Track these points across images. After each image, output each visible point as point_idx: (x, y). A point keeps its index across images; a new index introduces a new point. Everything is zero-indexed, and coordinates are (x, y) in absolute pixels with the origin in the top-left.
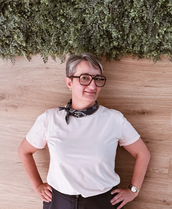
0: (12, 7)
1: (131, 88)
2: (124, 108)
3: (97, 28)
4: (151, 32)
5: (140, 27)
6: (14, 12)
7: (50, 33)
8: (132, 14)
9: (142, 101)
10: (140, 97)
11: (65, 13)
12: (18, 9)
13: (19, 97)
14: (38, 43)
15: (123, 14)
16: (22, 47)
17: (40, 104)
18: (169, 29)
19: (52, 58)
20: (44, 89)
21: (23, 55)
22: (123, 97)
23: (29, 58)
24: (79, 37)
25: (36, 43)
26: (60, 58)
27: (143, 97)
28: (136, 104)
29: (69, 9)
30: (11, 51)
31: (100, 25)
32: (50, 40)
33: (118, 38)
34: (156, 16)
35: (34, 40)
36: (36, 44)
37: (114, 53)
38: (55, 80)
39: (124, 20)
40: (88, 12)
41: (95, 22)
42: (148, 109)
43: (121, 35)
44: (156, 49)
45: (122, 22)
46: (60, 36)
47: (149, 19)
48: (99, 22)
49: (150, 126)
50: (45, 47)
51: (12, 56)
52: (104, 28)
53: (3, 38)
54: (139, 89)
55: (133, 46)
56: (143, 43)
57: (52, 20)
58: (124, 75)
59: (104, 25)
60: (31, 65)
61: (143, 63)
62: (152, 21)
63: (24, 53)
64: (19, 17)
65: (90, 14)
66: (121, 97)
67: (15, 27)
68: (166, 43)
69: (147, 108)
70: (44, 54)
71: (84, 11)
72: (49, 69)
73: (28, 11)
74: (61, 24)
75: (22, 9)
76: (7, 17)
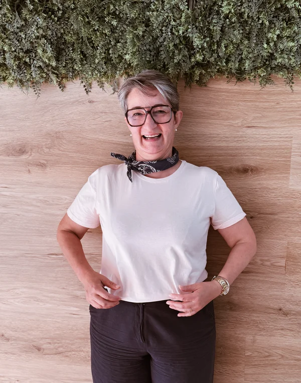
0: (32, 4)
1: (225, 130)
2: (214, 163)
3: (169, 34)
4: (255, 38)
5: (239, 30)
6: (36, 10)
7: (93, 44)
8: (225, 10)
9: (242, 151)
10: (239, 145)
11: (117, 9)
12: (42, 6)
13: (48, 150)
14: (75, 60)
15: (211, 9)
16: (50, 68)
17: (82, 161)
18: (284, 32)
19: (99, 85)
20: (87, 135)
21: (52, 80)
22: (213, 145)
23: (62, 86)
24: (140, 49)
25: (71, 60)
26: (110, 84)
27: (245, 144)
28: (234, 156)
29: (124, 4)
30: (33, 74)
31: (173, 29)
32: (94, 55)
33: (203, 48)
34: (262, 11)
35: (68, 55)
36: (72, 63)
37: (197, 72)
38: (104, 120)
39: (212, 20)
40: (154, 7)
41: (165, 23)
42: (253, 165)
43: (207, 42)
44: (264, 65)
45: (209, 23)
46: (110, 48)
47: (252, 17)
48: (173, 23)
49: (256, 191)
50: (86, 66)
51: (34, 84)
52: (181, 32)
53: (21, 54)
54: (238, 132)
55: (227, 61)
56: (243, 56)
57: (97, 21)
58: (214, 109)
59: (181, 28)
60: (66, 98)
61: (244, 89)
62: (257, 20)
63: (53, 77)
64: (45, 19)
65: (157, 11)
66: (209, 146)
67: (38, 34)
68: (280, 54)
69: (251, 161)
70: (86, 78)
71: (148, 5)
72: (95, 103)
73: (59, 9)
74: (111, 29)
75: (49, 5)
76: (26, 20)
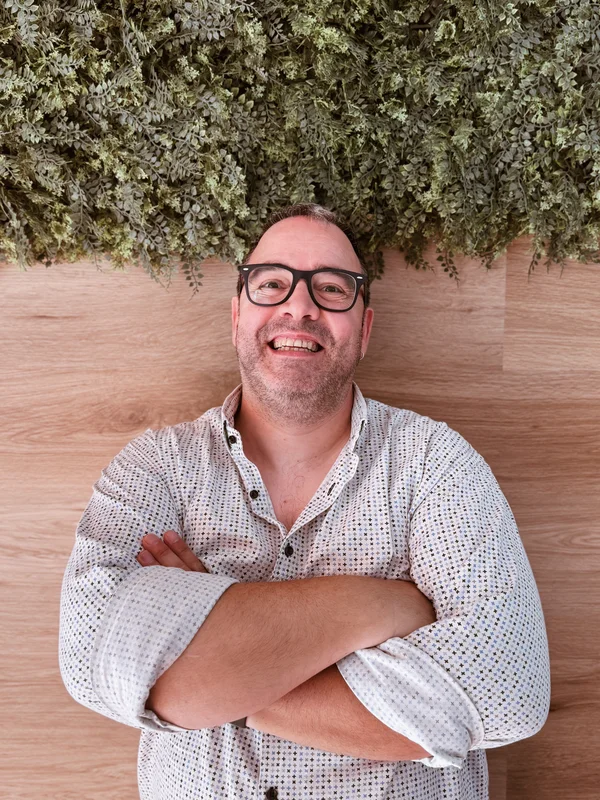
0: (196, 66)
3: (527, 143)
12: (219, 72)
16: (232, 224)
31: (539, 132)
35: (276, 193)
40: (494, 82)
41: (519, 119)
48: (539, 118)
51: (188, 258)
53: (162, 187)
64: (228, 103)
65: (502, 90)
71: (480, 78)
73: (257, 81)
74: (391, 129)
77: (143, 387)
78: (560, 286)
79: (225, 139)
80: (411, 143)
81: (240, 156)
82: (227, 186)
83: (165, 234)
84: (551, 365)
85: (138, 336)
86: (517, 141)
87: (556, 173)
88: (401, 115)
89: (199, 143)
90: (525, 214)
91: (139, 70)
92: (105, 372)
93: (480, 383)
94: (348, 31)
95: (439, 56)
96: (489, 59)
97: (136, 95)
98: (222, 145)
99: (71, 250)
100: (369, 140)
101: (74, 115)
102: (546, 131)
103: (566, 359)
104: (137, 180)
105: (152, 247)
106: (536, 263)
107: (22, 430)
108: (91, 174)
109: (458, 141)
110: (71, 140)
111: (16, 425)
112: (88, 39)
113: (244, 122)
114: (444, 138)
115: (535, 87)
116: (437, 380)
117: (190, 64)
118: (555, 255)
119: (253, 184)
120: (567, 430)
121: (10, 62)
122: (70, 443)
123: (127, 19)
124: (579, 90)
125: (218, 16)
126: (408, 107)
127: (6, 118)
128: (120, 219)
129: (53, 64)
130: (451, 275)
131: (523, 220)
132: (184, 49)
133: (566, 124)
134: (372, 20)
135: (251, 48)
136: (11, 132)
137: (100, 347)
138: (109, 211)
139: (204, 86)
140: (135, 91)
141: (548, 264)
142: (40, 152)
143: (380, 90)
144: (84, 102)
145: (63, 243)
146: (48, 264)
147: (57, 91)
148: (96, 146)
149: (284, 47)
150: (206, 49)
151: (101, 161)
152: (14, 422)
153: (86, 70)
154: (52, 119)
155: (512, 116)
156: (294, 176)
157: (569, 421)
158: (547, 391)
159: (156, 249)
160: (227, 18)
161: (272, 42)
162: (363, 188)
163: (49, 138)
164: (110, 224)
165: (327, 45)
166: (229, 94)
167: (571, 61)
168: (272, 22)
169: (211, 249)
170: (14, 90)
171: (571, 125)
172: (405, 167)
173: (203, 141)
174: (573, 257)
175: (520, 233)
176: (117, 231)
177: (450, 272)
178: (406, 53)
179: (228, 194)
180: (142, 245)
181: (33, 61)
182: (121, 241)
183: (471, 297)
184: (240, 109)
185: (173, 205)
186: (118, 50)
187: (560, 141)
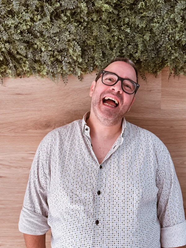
77: (49, 115)
78: (178, 83)
79: (75, 38)
80: (131, 39)
81: (79, 43)
82: (75, 52)
83: (56, 67)
84: (176, 108)
85: (48, 100)
86: (164, 38)
87: (176, 48)
88: (128, 30)
89: (67, 39)
90: (167, 60)
91: (49, 17)
92: (38, 111)
93: (154, 113)
94: (112, 6)
95: (139, 13)
96: (155, 14)
97: (48, 25)
98: (74, 40)
99: (28, 73)
100: (118, 38)
101: (29, 31)
102: (173, 35)
103: (181, 106)
104: (48, 50)
105: (53, 71)
106: (171, 75)
107: (12, 129)
108: (34, 49)
109: (146, 38)
110: (28, 39)
111: (10, 128)
112: (34, 9)
113: (80, 33)
114: (141, 37)
115: (169, 22)
116: (140, 113)
117: (64, 16)
118: (176, 73)
119: (83, 52)
120: (181, 128)
121: (10, 16)
122: (27, 133)
123: (46, 3)
124: (182, 22)
125: (73, 2)
126: (130, 28)
127: (9, 32)
128: (43, 63)
129: (23, 16)
130: (144, 80)
131: (166, 62)
132: (62, 12)
133: (179, 33)
134: (119, 3)
135: (83, 11)
136: (10, 36)
137: (36, 103)
138: (39, 61)
139: (68, 22)
140: (48, 24)
141: (174, 76)
142: (19, 42)
143: (122, 23)
144: (32, 28)
145: (26, 71)
146: (21, 77)
147: (24, 24)
148: (36, 41)
149: (92, 11)
150: (69, 12)
151: (37, 45)
152: (10, 126)
153: (33, 18)
154: (23, 33)
155: (162, 31)
156: (96, 49)
157: (182, 125)
158: (175, 116)
159: (53, 72)
160: (76, 2)
161: (89, 9)
162: (117, 52)
163: (22, 38)
164: (40, 65)
165: (105, 10)
166: (76, 24)
167: (180, 14)
168: (89, 3)
169: (71, 72)
170: (11, 24)
171: (180, 33)
172: (130, 46)
173: (68, 38)
174: (182, 74)
175: (165, 66)
176: (42, 67)
177: (144, 79)
178: (130, 12)
179: (76, 54)
180: (49, 71)
181: (17, 16)
182: (43, 69)
183: (151, 87)
184: (80, 29)
185: (59, 58)
186: (43, 12)
187: (177, 37)
